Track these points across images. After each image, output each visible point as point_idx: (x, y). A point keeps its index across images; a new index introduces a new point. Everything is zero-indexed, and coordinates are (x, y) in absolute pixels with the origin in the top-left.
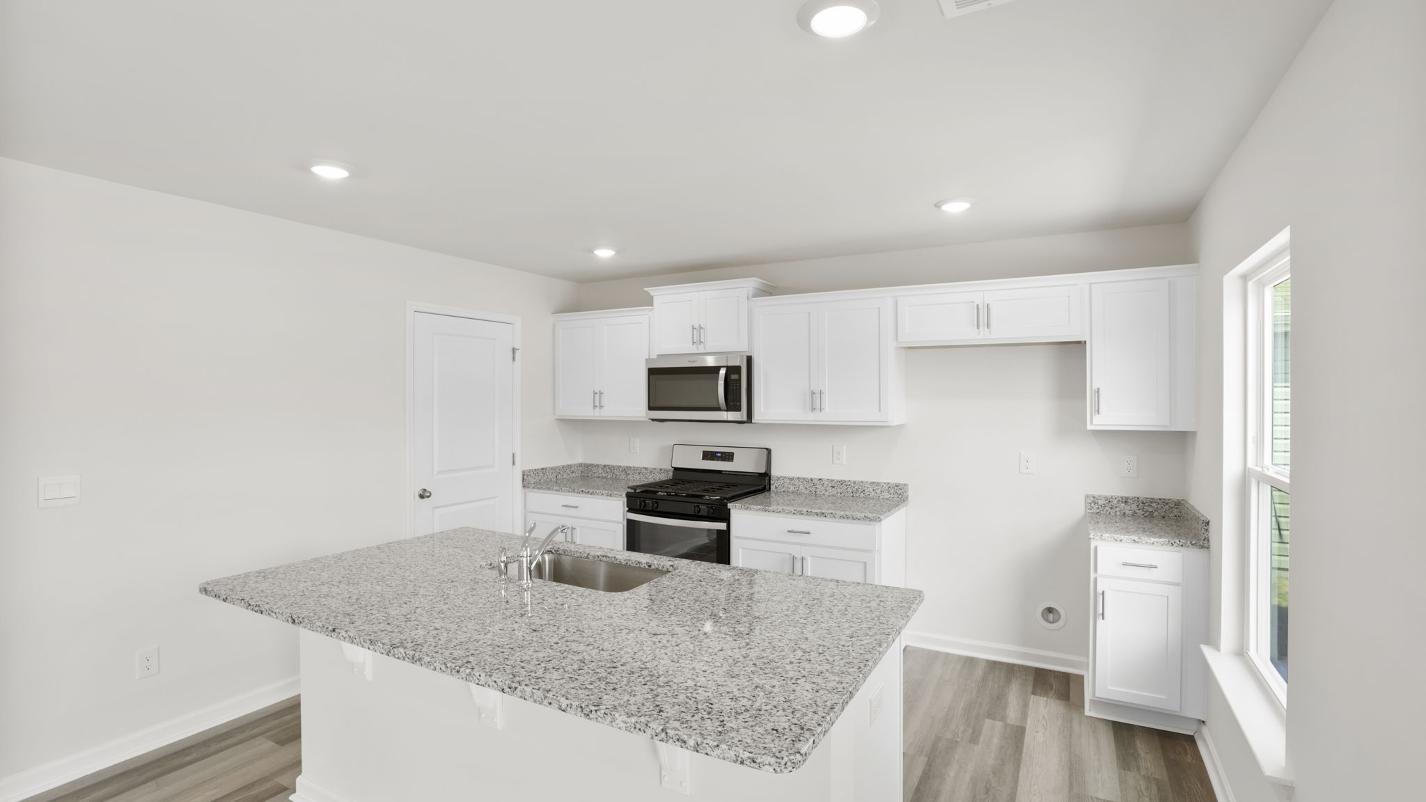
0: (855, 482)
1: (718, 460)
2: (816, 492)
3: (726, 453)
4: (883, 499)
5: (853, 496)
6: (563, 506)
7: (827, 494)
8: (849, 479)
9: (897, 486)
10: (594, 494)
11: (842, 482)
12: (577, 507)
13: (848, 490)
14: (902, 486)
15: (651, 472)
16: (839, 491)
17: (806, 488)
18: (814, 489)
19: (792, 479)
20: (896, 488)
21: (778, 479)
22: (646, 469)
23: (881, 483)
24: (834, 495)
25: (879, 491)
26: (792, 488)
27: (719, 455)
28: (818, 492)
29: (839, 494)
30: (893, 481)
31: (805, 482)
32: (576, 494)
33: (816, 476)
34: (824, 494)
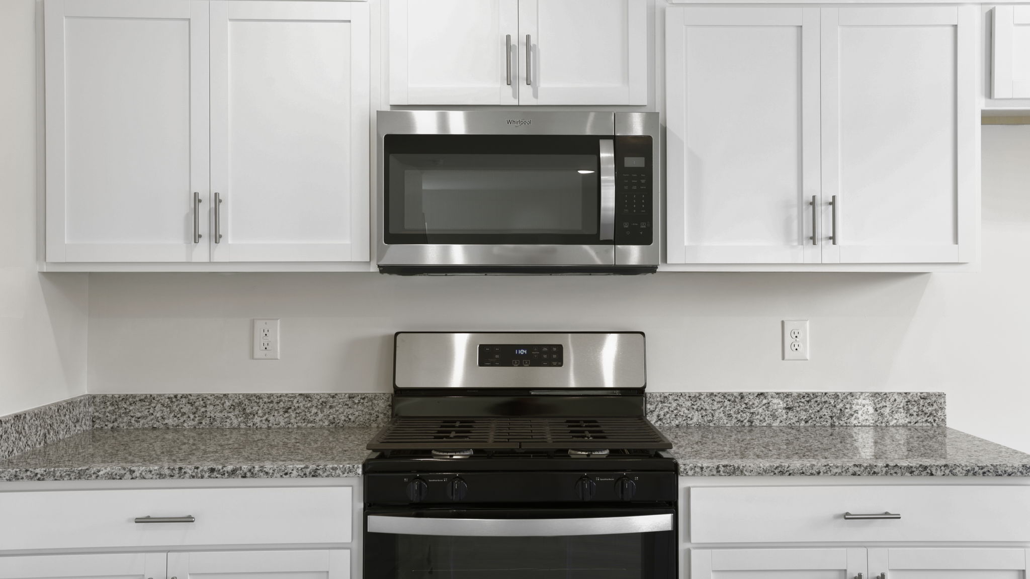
0: (836, 396)
1: (521, 365)
2: (751, 422)
3: (540, 347)
4: (896, 426)
5: (832, 426)
6: (138, 521)
7: (776, 424)
8: (824, 391)
9: (924, 398)
10: (253, 475)
11: (809, 398)
12: (189, 519)
13: (821, 413)
14: (934, 399)
15: (324, 403)
16: (803, 416)
17: (730, 416)
18: (747, 416)
19: (697, 397)
20: (922, 402)
21: (665, 398)
22: (307, 397)
23: (893, 393)
24: (791, 427)
25: (887, 411)
26: (696, 417)
27: (522, 352)
28: (757, 423)
29: (803, 424)
30: (916, 388)
31: (727, 403)
32: (187, 482)
33: (750, 387)
34: (770, 426)
